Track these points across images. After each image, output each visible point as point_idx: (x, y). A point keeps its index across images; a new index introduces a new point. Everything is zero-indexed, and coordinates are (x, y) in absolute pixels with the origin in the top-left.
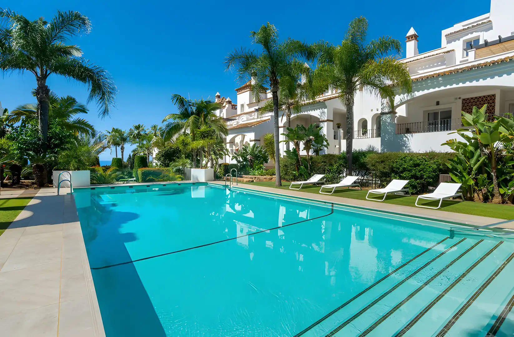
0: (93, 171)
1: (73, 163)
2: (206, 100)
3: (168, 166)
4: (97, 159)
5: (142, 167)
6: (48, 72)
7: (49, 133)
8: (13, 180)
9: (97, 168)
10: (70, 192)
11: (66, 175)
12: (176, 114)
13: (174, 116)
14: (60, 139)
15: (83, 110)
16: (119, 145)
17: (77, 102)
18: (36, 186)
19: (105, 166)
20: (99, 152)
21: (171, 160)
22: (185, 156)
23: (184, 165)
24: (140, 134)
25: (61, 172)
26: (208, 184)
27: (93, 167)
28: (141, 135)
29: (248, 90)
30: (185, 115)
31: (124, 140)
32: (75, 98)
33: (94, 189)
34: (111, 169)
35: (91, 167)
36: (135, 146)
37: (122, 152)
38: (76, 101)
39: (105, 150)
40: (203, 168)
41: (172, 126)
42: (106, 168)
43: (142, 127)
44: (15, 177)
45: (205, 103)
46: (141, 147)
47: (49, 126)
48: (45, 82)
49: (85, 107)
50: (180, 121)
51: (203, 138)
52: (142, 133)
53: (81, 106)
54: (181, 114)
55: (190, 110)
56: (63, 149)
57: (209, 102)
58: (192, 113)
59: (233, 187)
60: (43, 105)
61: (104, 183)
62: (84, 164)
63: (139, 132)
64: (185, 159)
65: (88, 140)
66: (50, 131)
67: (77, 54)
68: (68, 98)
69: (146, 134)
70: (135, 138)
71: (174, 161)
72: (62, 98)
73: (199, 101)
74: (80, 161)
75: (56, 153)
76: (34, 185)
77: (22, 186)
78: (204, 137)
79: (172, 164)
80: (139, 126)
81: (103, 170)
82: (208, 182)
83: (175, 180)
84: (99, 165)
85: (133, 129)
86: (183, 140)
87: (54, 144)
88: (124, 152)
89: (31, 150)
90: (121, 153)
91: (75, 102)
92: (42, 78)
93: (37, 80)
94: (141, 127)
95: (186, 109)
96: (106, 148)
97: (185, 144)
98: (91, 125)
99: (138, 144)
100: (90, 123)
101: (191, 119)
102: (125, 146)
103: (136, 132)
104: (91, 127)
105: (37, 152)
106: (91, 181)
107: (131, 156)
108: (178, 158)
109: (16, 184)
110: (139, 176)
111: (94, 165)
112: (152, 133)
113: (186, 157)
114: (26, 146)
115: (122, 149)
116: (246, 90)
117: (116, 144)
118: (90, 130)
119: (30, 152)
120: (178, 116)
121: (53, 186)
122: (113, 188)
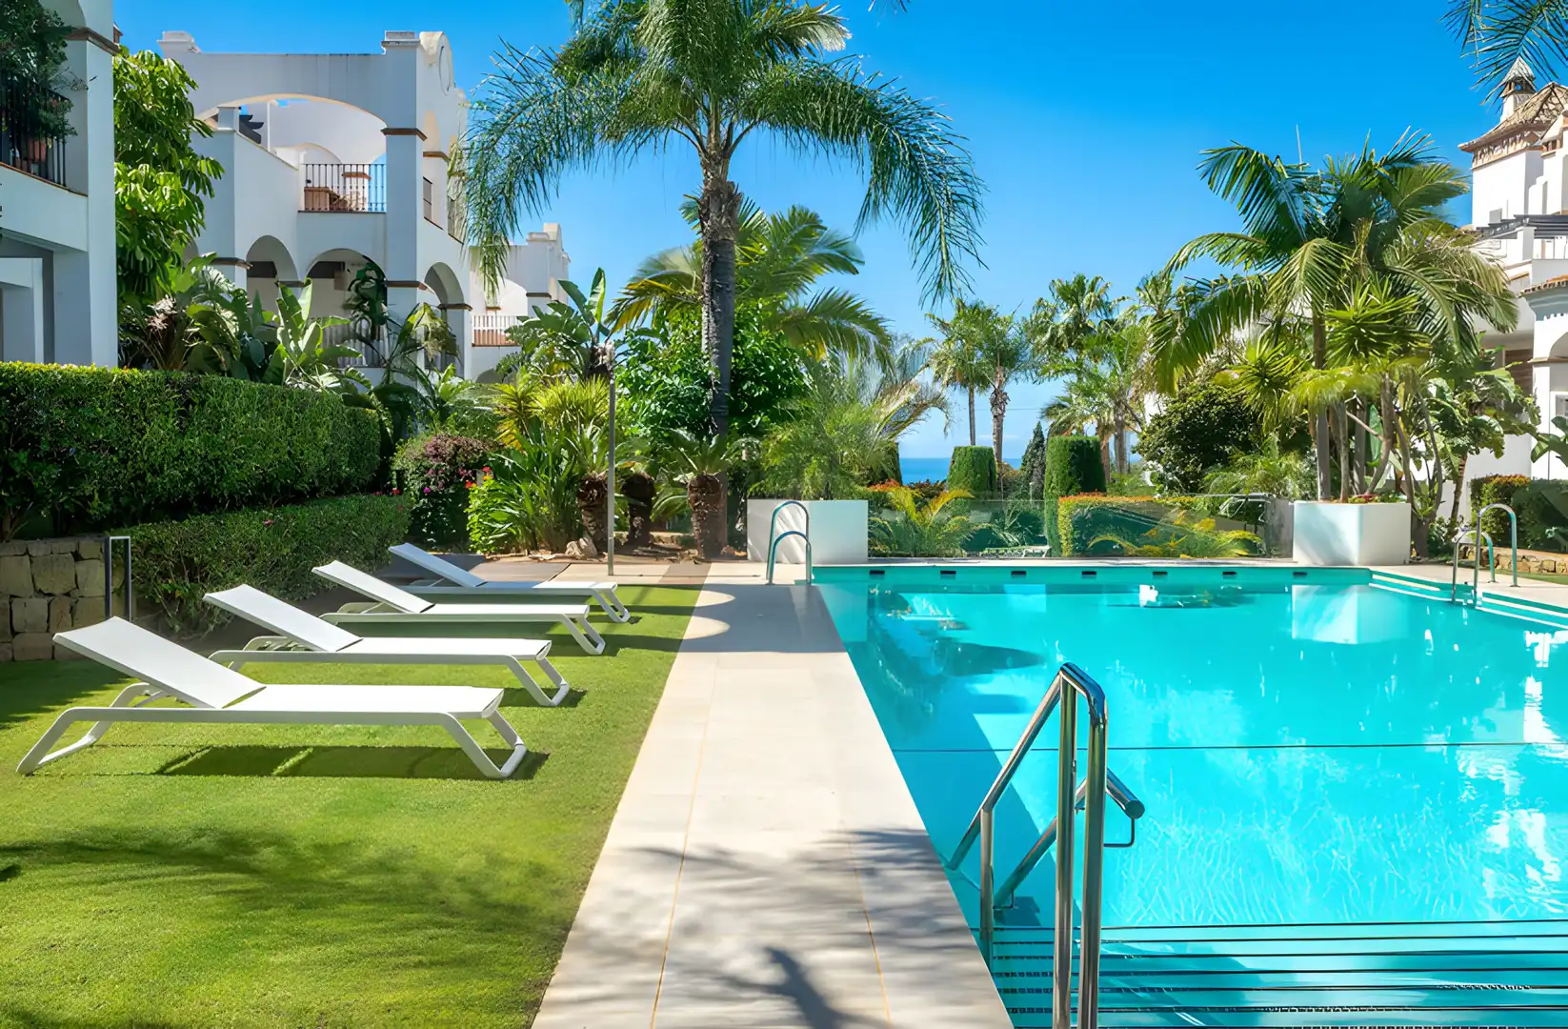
0: (878, 503)
1: (813, 472)
2: (1389, 154)
3: (1191, 485)
4: (893, 452)
5: (1077, 493)
6: (738, 130)
7: (736, 356)
8: (633, 530)
9: (893, 492)
10: (804, 578)
11: (790, 516)
12: (1231, 236)
13: (1224, 244)
14: (770, 380)
15: (843, 260)
16: (983, 382)
17: (825, 229)
18: (695, 552)
19: (920, 486)
20: (897, 424)
21: (1213, 457)
22: (1282, 436)
23: (1273, 481)
24: (1086, 326)
25: (779, 503)
26: (1375, 577)
27: (878, 488)
28: (1088, 330)
29: (1519, 146)
30: (1279, 239)
31: (1007, 358)
32: (817, 211)
33: (879, 572)
34: (948, 496)
35: (869, 485)
36: (1056, 388)
37: (998, 419)
38: (822, 224)
39: (923, 416)
40: (1353, 502)
41: (1209, 297)
42: (927, 493)
43: (1092, 290)
44: (638, 520)
45: (1382, 170)
46: (1087, 393)
47: (736, 332)
48: (725, 171)
49: (849, 247)
50: (1248, 272)
51: (1355, 353)
52: (1093, 320)
53: (836, 245)
54: (1258, 234)
55: (1300, 210)
56: (781, 418)
57: (1408, 159)
58: (1313, 231)
59: (1486, 595)
60: (716, 255)
61: (918, 553)
62: (847, 476)
63: (1078, 318)
64: (1281, 454)
65: (861, 373)
66: (737, 349)
67: (830, 43)
68: (792, 218)
69: (1112, 322)
70: (1059, 347)
71: (1227, 462)
72: (774, 220)
73: (1348, 162)
74: (833, 464)
75: (758, 433)
76: (691, 551)
77: (657, 553)
78: (1366, 345)
79: (1215, 477)
80: (1080, 282)
81: (916, 500)
82: (1372, 568)
83: (1218, 552)
84: (899, 480)
85: (1051, 300)
86: (1261, 364)
87: (752, 400)
88: (1006, 420)
89: (684, 424)
90: (991, 423)
91: (818, 230)
92: (718, 155)
93: (705, 166)
94: (1087, 287)
95: (1282, 210)
96: (925, 406)
97: (1270, 381)
98: (875, 316)
99: (1073, 378)
100: (874, 307)
101: (1304, 257)
102: (1011, 389)
103: (1064, 317)
104: (873, 324)
105: (699, 428)
106: (869, 543)
107: (1046, 437)
108: (1246, 447)
109: (638, 545)
110: (1062, 532)
111: (884, 477)
112: (1144, 318)
113: (1286, 447)
114: (668, 409)
115: (999, 401)
116: (1511, 150)
117: (970, 378)
118: (872, 338)
119: (681, 432)
120: (1243, 244)
121: (745, 558)
122: (950, 572)
